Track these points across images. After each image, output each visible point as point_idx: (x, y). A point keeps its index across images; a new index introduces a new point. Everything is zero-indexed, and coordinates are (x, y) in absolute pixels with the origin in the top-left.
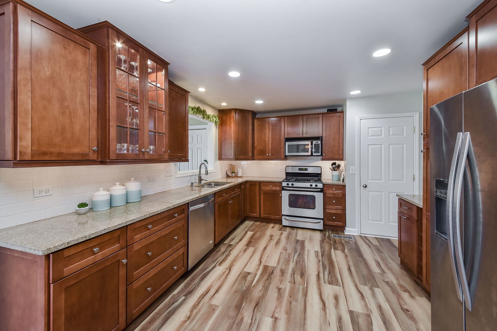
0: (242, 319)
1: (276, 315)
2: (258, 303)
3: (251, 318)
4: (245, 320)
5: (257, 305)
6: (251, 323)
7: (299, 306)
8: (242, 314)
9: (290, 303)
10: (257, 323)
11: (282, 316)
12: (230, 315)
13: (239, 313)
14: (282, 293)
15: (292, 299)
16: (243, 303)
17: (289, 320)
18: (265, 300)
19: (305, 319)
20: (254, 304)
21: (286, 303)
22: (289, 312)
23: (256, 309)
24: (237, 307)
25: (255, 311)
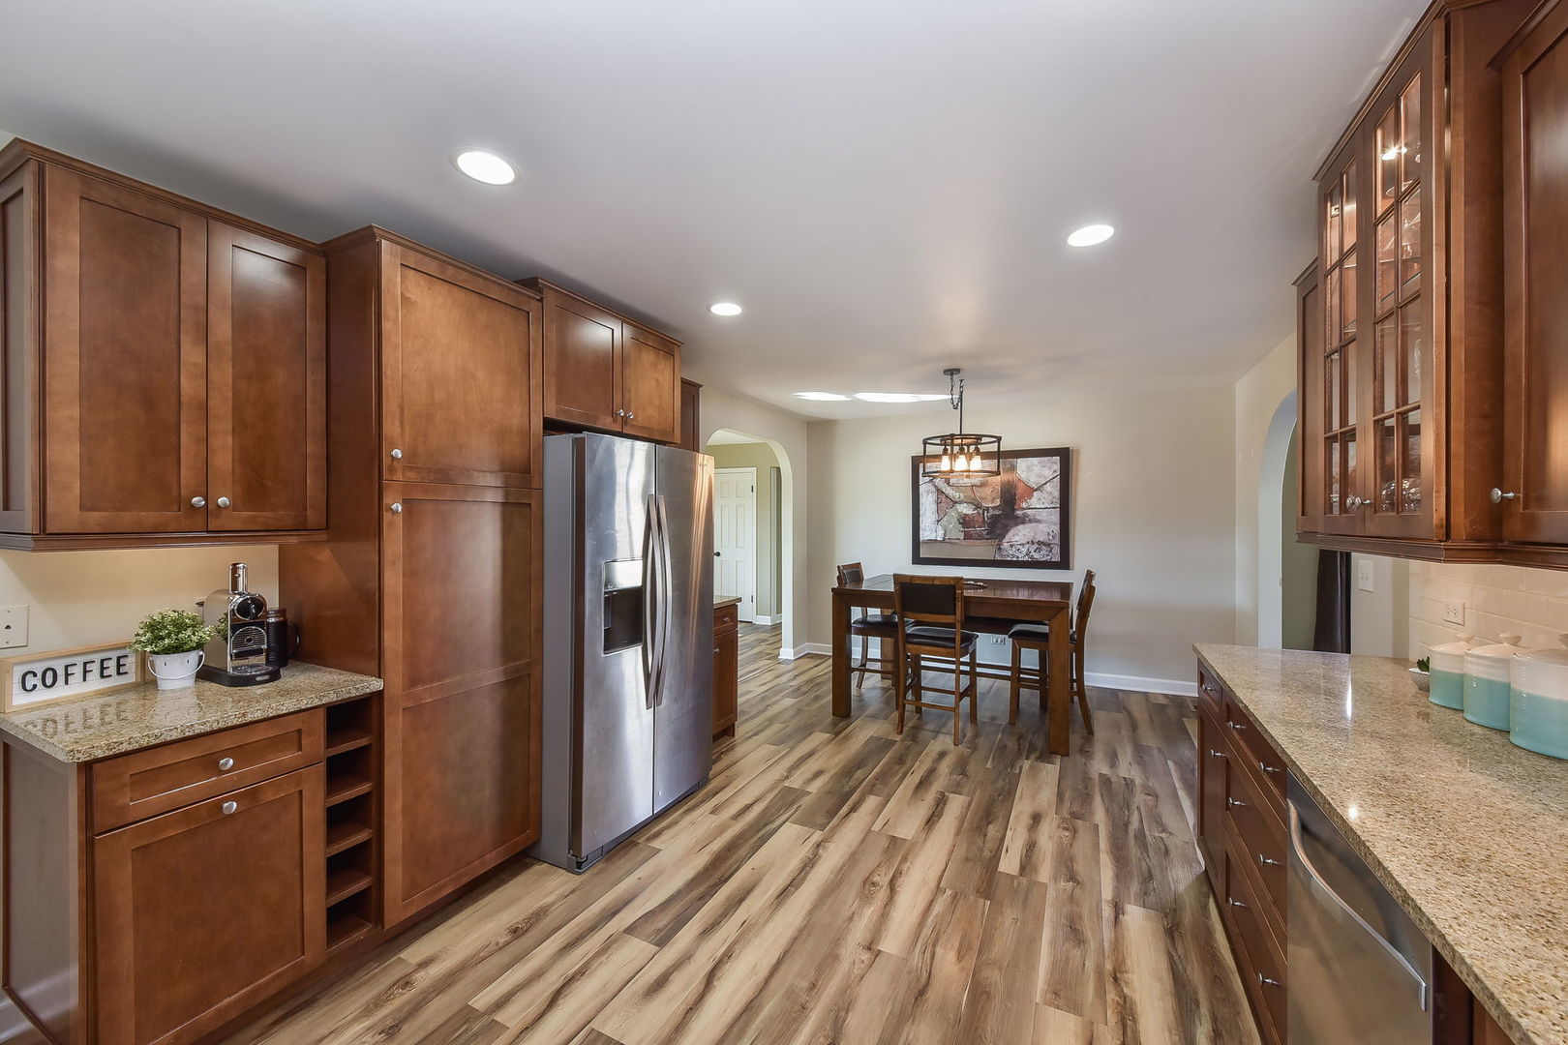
0: (960, 957)
1: (866, 956)
2: (916, 999)
3: (938, 957)
4: (952, 956)
5: (922, 992)
6: (934, 945)
7: (790, 974)
8: (963, 969)
9: (813, 986)
10: (919, 945)
11: (851, 952)
12: (997, 971)
13: (974, 975)
14: (828, 1027)
15: (803, 998)
16: (967, 1004)
17: (838, 941)
18: (893, 1005)
19: (794, 940)
20: (932, 995)
21: (825, 988)
22: (832, 958)
23: (923, 981)
24: (985, 992)
25: (925, 975)
